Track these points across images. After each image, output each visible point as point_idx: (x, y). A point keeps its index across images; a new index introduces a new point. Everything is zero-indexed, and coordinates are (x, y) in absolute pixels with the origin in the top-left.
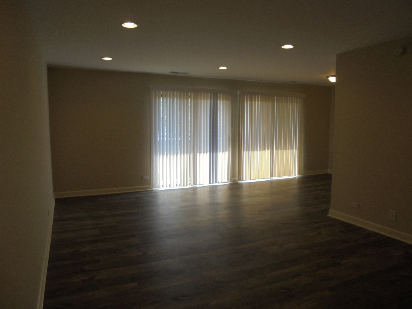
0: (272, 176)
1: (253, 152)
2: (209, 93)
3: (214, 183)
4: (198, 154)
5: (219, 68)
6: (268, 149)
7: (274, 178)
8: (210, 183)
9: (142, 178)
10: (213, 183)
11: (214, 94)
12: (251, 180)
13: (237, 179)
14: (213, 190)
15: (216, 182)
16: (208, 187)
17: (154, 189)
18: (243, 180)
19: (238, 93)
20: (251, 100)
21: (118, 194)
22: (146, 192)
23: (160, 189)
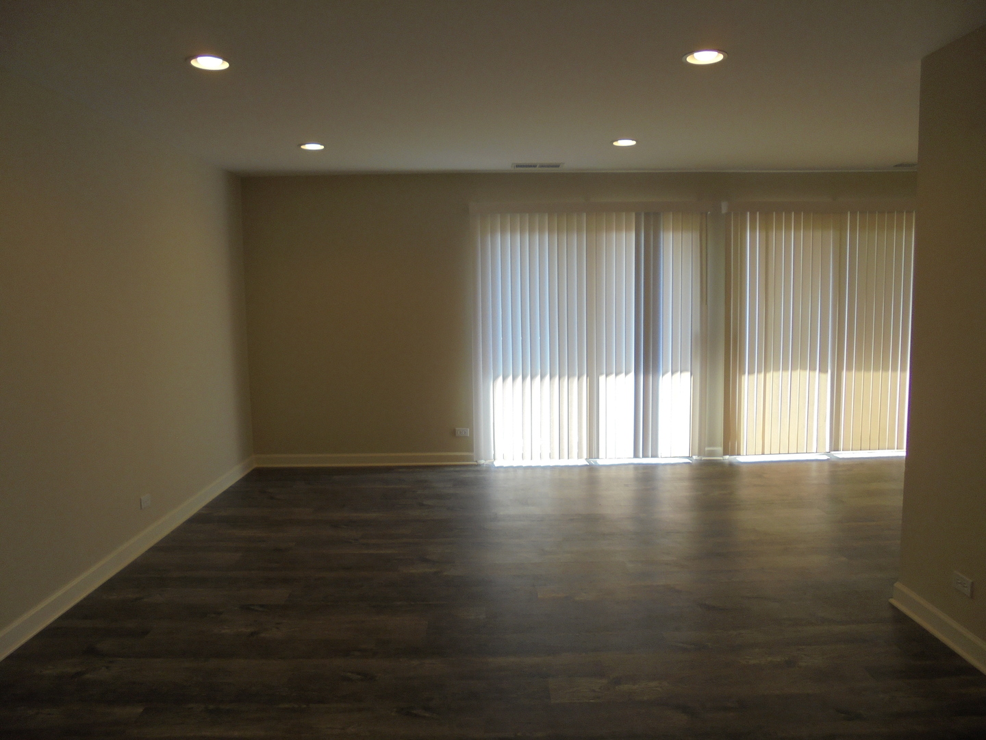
0: (835, 447)
1: (769, 375)
2: (634, 214)
3: (647, 457)
4: (602, 378)
5: (615, 144)
6: (823, 370)
7: (842, 455)
8: (636, 456)
9: (454, 433)
10: (645, 456)
11: (647, 215)
12: (763, 454)
13: (720, 449)
14: (647, 477)
15: (655, 455)
16: (632, 466)
17: (482, 462)
18: (739, 454)
19: (724, 208)
20: (766, 228)
21: (389, 469)
22: (457, 469)
23: (497, 464)
